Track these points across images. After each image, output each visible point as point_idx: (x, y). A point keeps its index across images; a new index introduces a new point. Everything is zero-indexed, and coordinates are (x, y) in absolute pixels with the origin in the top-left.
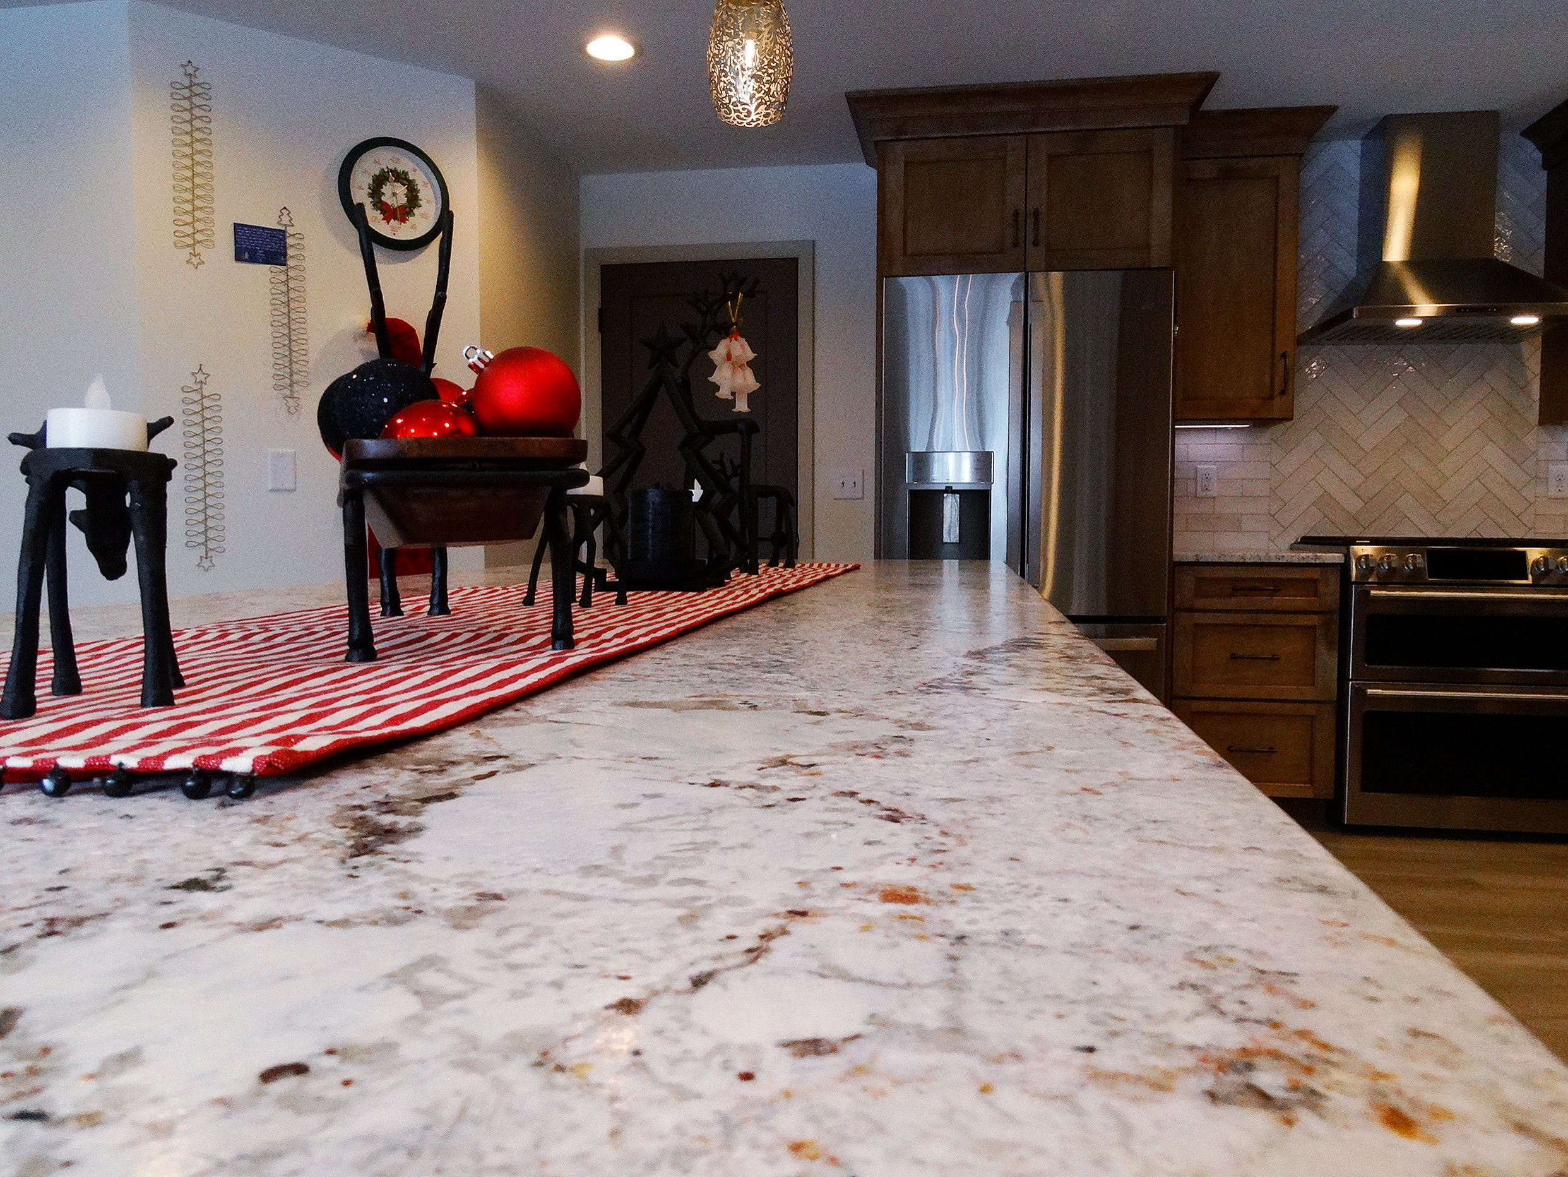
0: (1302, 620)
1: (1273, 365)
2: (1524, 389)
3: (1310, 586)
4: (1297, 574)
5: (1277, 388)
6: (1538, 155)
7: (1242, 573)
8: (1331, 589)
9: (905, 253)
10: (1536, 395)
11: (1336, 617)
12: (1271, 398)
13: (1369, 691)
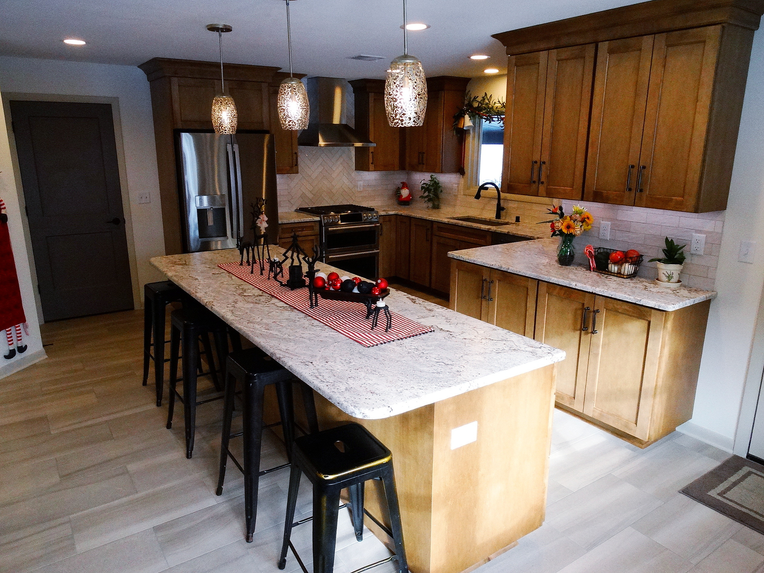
0: (310, 238)
1: (292, 156)
2: (351, 159)
3: (312, 228)
4: (309, 224)
5: (294, 163)
6: (352, 89)
7: (296, 226)
8: (317, 228)
9: (182, 121)
10: (354, 161)
11: (319, 236)
12: (293, 167)
13: (330, 257)
